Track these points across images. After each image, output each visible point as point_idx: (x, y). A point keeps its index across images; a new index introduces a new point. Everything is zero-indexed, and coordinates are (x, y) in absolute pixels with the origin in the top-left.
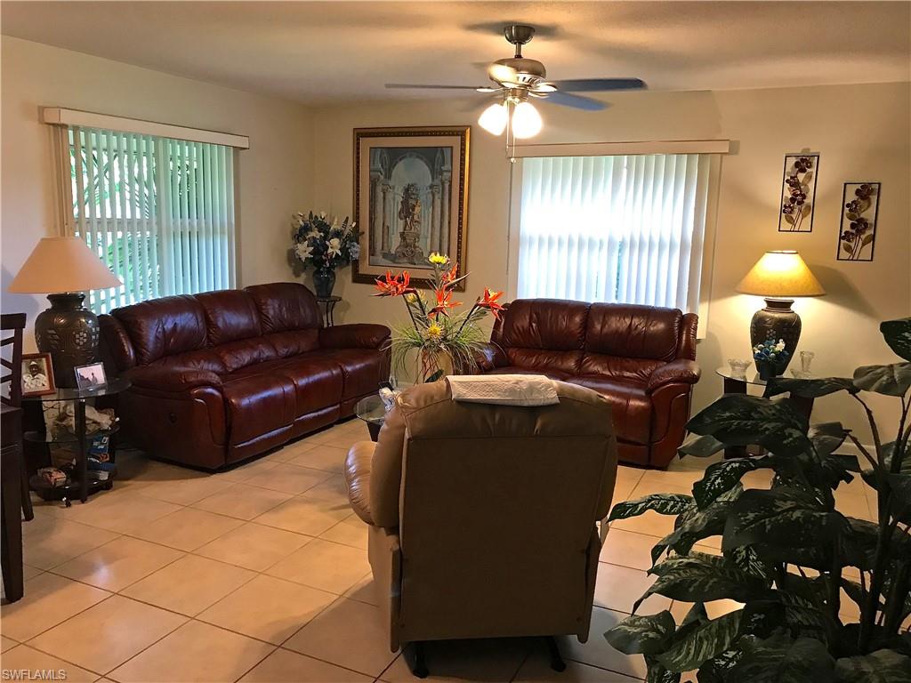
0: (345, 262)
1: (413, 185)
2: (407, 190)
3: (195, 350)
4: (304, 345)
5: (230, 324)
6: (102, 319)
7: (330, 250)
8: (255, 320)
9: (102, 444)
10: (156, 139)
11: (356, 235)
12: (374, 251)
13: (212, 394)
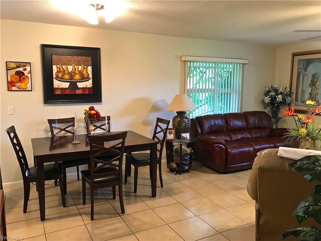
0: (285, 104)
1: (316, 74)
2: (313, 76)
3: (221, 132)
4: (264, 134)
5: (235, 124)
6: (192, 120)
7: (277, 100)
8: (245, 124)
9: (187, 158)
10: (215, 63)
11: (290, 94)
12: (297, 100)
13: (222, 147)
